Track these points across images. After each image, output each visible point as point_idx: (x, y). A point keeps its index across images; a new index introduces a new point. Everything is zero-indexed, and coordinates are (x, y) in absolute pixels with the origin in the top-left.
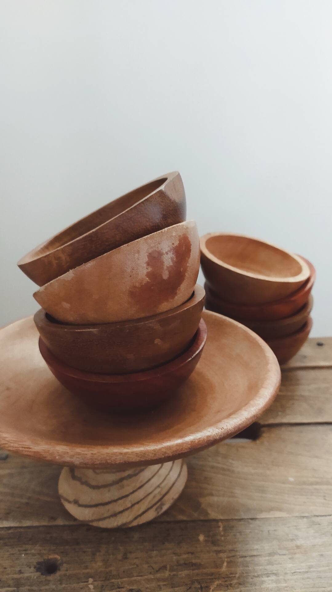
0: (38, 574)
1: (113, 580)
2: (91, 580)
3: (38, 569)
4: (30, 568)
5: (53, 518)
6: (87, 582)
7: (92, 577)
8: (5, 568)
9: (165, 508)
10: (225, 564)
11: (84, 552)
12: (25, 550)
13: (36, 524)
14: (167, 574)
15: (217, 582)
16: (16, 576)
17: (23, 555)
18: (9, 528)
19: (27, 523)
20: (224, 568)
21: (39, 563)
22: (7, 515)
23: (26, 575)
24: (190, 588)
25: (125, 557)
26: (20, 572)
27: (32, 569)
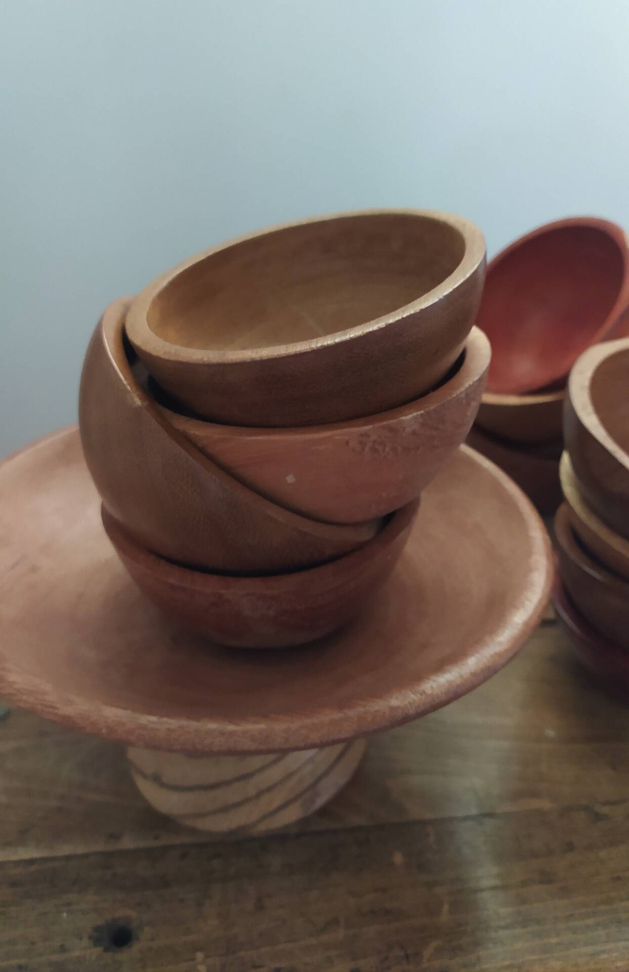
0: (98, 950)
1: (242, 953)
2: (200, 956)
3: (97, 942)
4: (81, 939)
5: (114, 837)
6: (193, 959)
7: (201, 949)
8: (33, 943)
9: (320, 801)
10: (446, 907)
11: (182, 901)
12: (69, 904)
13: (81, 849)
14: (341, 934)
15: (434, 944)
16: (55, 958)
17: (65, 915)
18: (31, 862)
19: (65, 849)
20: (445, 917)
21: (97, 929)
22: (23, 836)
23: (77, 953)
24: (386, 958)
25: (260, 907)
26: (63, 949)
27: (85, 942)
